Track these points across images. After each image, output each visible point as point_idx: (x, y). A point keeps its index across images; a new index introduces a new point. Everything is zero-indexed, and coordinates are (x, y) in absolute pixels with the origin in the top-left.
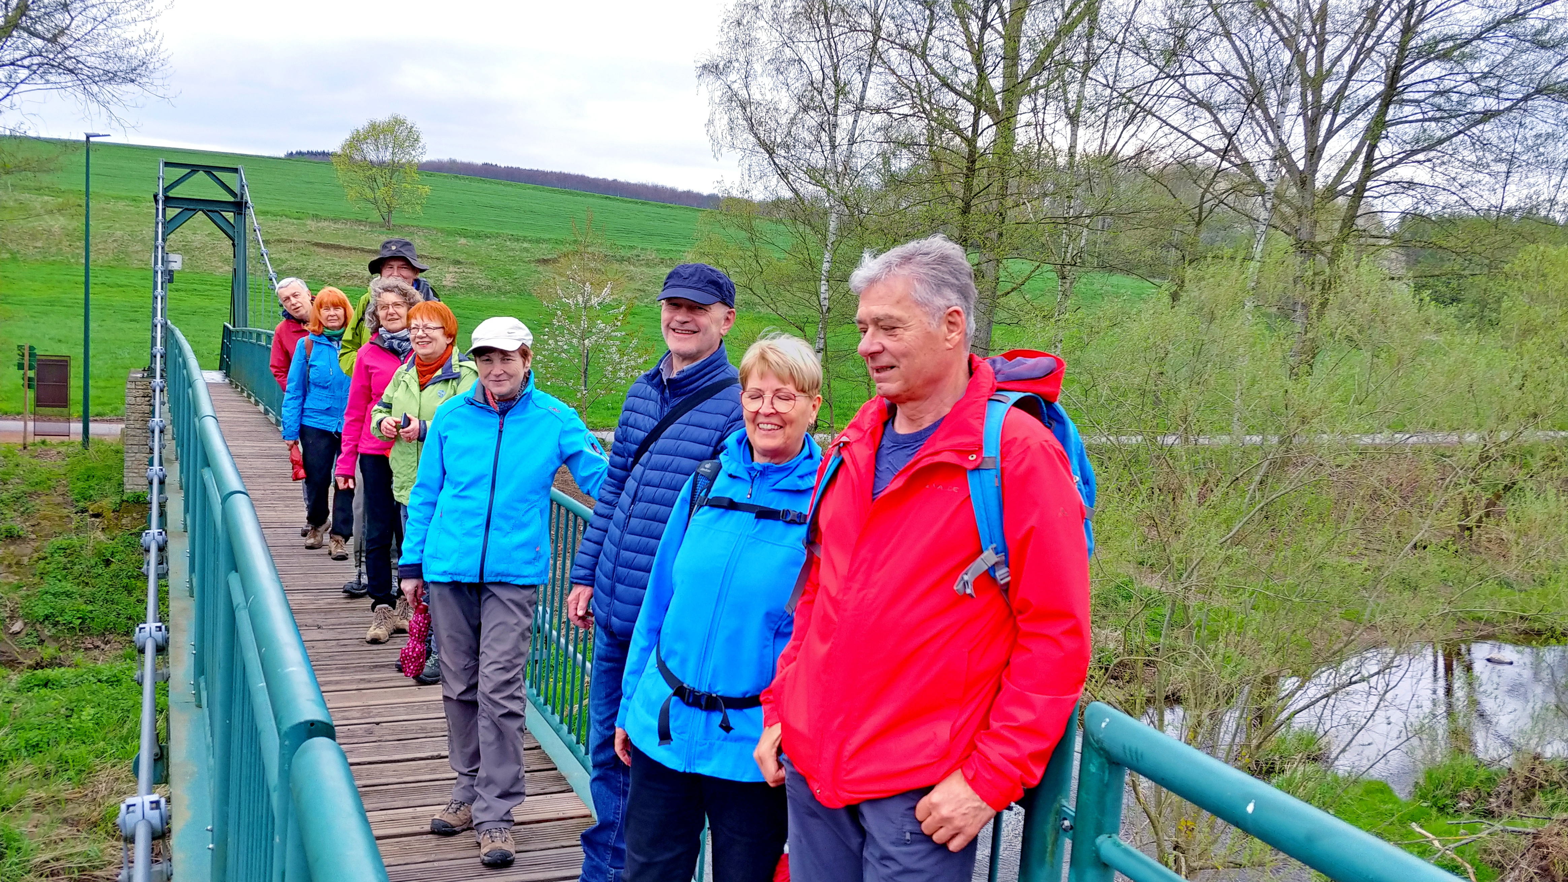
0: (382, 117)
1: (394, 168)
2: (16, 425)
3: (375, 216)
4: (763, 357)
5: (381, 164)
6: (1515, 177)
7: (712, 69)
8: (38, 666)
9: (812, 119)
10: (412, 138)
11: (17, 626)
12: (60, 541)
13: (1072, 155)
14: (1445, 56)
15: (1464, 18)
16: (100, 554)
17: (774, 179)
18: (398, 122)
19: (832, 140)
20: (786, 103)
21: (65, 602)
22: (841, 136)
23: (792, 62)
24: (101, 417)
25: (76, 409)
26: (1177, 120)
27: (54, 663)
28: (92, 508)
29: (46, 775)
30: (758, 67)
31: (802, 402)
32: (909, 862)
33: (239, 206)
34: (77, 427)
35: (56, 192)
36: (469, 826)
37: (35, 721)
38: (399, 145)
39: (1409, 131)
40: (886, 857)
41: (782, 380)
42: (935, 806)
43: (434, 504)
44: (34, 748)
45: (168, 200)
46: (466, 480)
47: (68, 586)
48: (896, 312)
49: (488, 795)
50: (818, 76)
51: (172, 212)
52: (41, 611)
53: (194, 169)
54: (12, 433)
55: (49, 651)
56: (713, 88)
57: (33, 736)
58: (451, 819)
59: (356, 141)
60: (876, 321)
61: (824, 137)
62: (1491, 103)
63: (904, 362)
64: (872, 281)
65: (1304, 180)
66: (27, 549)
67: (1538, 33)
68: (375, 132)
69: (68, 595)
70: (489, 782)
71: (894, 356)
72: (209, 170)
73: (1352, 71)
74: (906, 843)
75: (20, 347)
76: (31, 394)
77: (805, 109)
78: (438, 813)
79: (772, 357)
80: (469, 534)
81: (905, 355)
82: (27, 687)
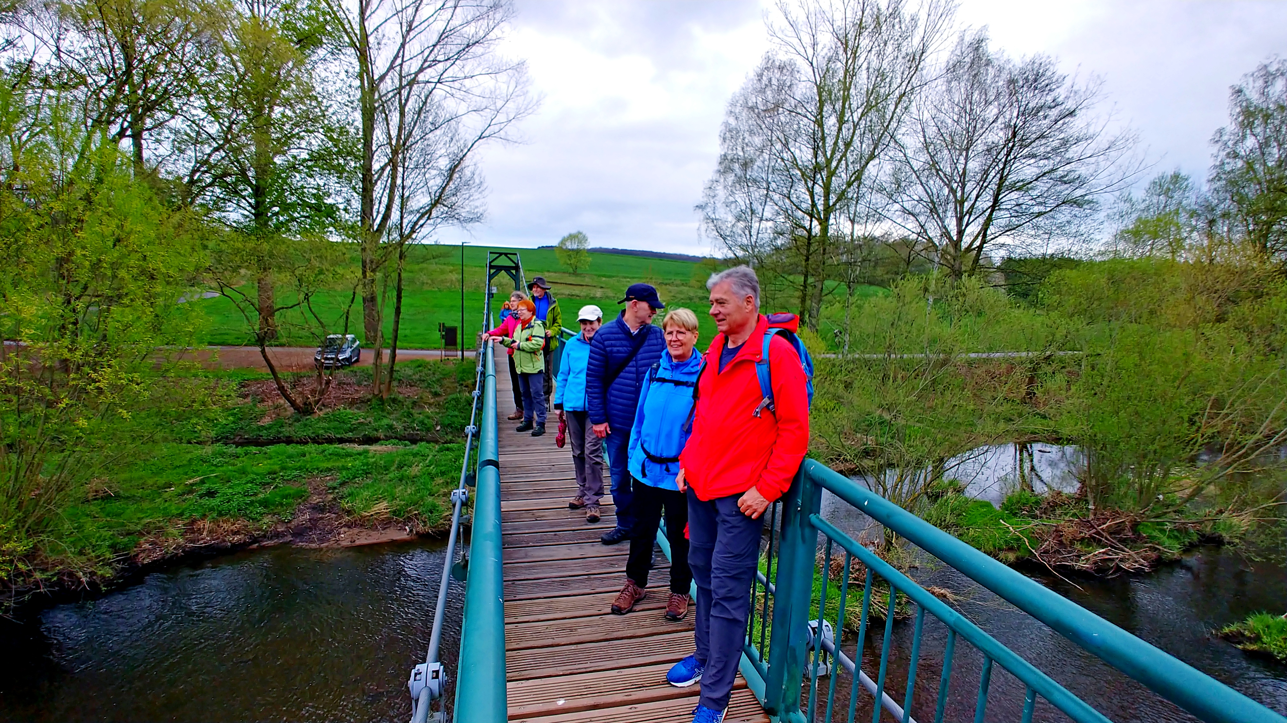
0: (574, 231)
1: (577, 251)
2: (439, 352)
3: (571, 270)
4: (672, 318)
5: (573, 250)
6: (1052, 240)
7: (700, 207)
8: (446, 443)
9: (741, 224)
10: (585, 239)
11: (438, 428)
12: (454, 396)
13: (852, 237)
14: (1019, 189)
15: (1028, 172)
16: (468, 401)
17: (726, 250)
18: (580, 233)
19: (750, 232)
20: (731, 219)
21: (455, 419)
22: (754, 232)
23: (732, 202)
24: (468, 350)
25: (459, 347)
26: (899, 220)
27: (451, 442)
28: (465, 383)
29: (447, 483)
30: (718, 205)
31: (689, 335)
32: (735, 523)
33: (517, 268)
34: (460, 353)
35: (453, 265)
36: (583, 506)
37: (443, 463)
38: (580, 242)
39: (1003, 222)
40: (724, 521)
41: (679, 327)
42: (745, 501)
43: (566, 380)
44: (443, 473)
45: (491, 267)
46: (577, 371)
47: (456, 413)
48: (724, 297)
49: (589, 494)
50: (743, 208)
51: (492, 271)
52: (447, 422)
53: (501, 254)
54: (437, 356)
55: (450, 437)
56: (700, 214)
57: (443, 469)
58: (575, 502)
59: (563, 241)
60: (717, 301)
61: (747, 232)
62: (1042, 209)
63: (728, 318)
64: (715, 284)
65: (956, 244)
66: (442, 399)
67: (1062, 177)
68: (572, 237)
69: (456, 416)
70: (590, 489)
71: (724, 315)
72: (506, 254)
73: (977, 197)
74: (733, 516)
75: (440, 324)
76: (443, 341)
77: (739, 221)
78: (572, 500)
79: (675, 317)
80: (579, 392)
81: (729, 315)
82: (441, 450)
